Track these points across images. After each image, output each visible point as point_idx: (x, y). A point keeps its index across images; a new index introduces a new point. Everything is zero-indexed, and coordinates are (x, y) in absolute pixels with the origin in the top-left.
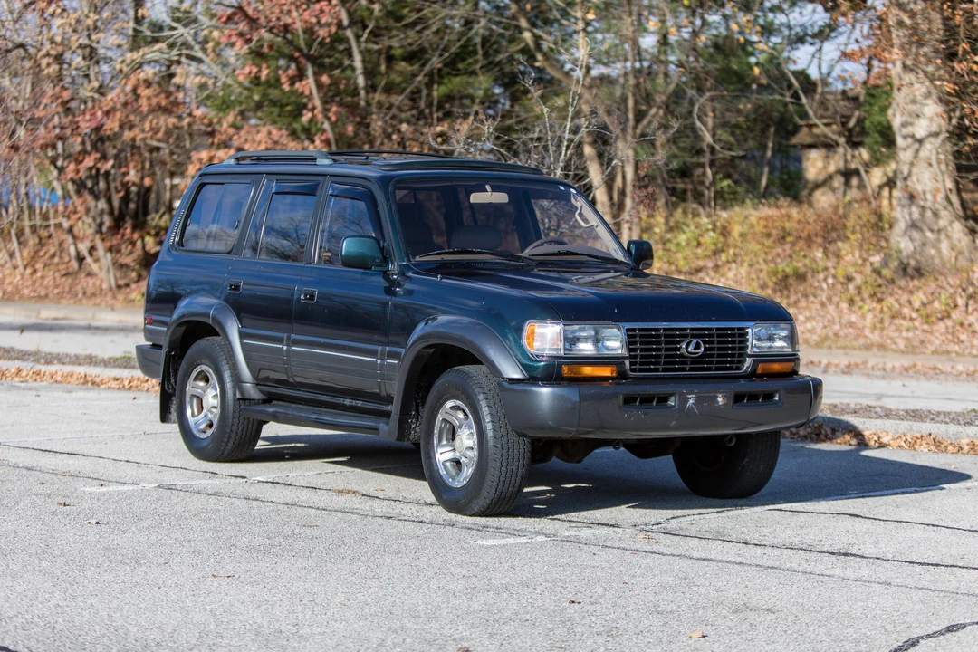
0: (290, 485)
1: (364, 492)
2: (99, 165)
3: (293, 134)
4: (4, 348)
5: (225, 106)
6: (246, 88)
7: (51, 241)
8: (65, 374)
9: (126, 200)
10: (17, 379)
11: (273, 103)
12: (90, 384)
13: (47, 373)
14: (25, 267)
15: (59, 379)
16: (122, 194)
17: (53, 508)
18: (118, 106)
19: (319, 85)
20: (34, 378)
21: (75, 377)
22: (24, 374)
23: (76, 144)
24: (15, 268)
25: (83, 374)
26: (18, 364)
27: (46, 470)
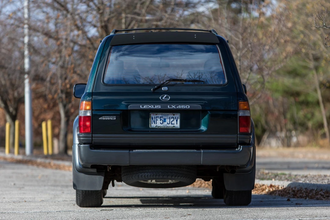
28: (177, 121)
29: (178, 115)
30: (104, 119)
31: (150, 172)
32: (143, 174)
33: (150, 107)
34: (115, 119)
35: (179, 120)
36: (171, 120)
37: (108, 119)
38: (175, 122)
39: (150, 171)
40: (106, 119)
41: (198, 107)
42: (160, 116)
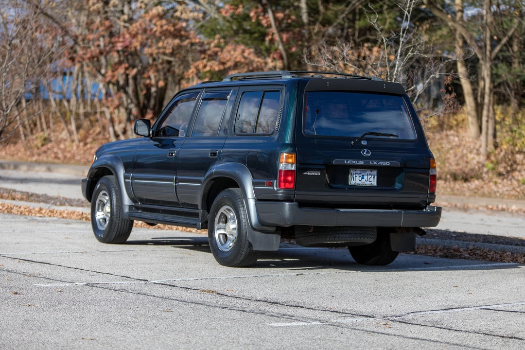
0: (174, 286)
1: (219, 292)
2: (128, 72)
3: (258, 53)
4: (36, 195)
5: (212, 33)
6: (228, 21)
7: (97, 124)
8: (70, 212)
9: (148, 96)
10: (38, 215)
11: (246, 31)
12: (84, 219)
13: (58, 212)
14: (80, 141)
15: (65, 215)
16: (144, 92)
17: (8, 295)
18: (140, 32)
19: (276, 19)
20: (49, 214)
21: (75, 214)
22: (43, 212)
23: (115, 57)
24: (73, 141)
25: (81, 213)
26: (42, 205)
27: (19, 272)
28: (374, 178)
29: (375, 172)
30: (309, 174)
31: (348, 234)
32: (340, 235)
33: (354, 162)
34: (320, 174)
35: (376, 177)
36: (369, 177)
37: (313, 174)
38: (372, 179)
39: (349, 232)
40: (311, 174)
41: (397, 164)
42: (358, 172)
